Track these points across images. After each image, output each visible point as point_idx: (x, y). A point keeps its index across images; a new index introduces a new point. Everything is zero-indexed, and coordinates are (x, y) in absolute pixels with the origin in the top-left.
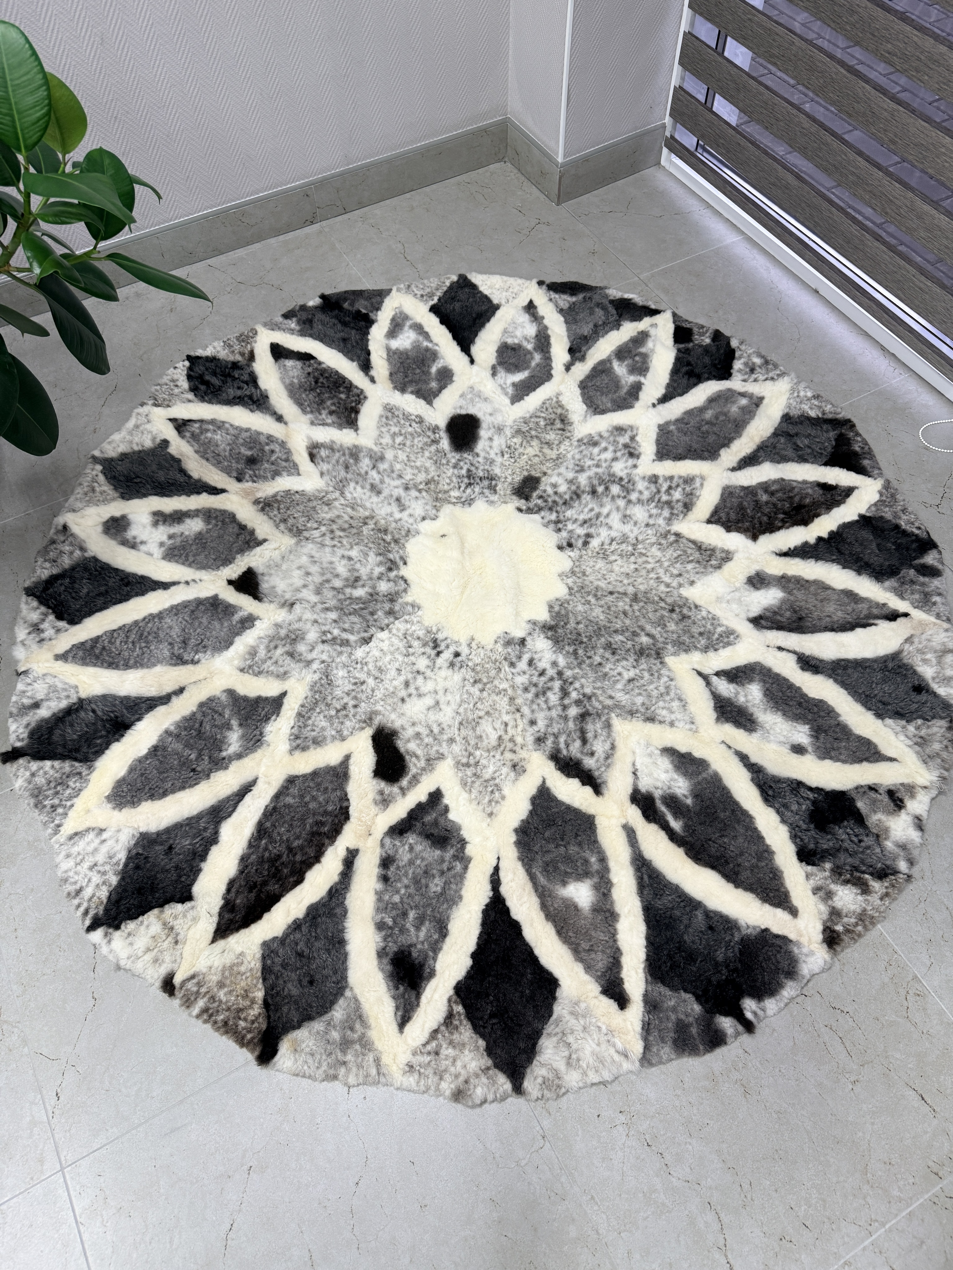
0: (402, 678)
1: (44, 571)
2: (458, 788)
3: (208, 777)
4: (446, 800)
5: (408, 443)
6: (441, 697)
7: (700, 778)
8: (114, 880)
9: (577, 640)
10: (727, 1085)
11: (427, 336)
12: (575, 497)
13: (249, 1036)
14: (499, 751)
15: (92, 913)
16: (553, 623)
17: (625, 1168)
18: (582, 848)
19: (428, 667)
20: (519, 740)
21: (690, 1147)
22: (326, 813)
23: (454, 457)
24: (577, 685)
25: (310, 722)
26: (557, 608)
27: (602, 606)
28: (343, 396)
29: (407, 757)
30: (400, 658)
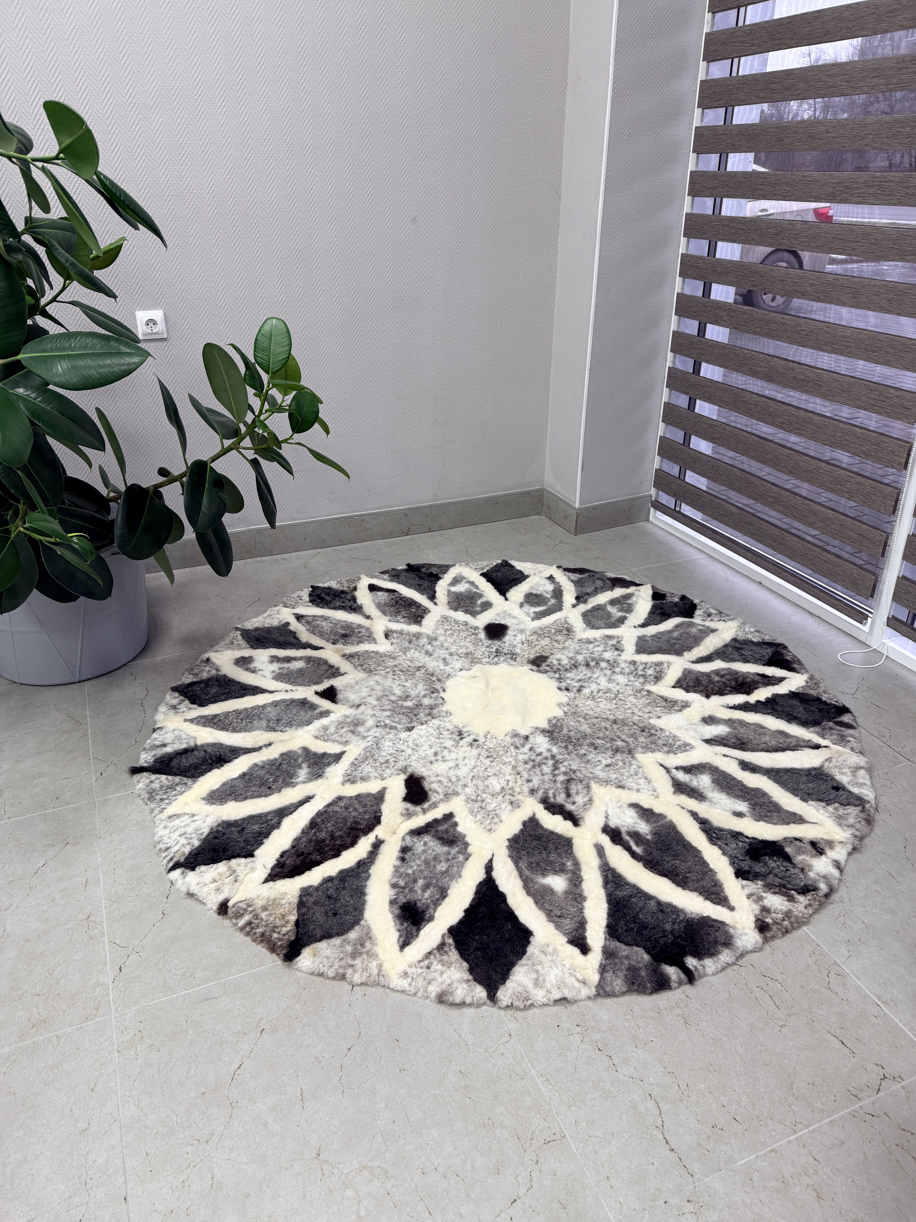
0: (433, 750)
1: (187, 679)
2: (466, 813)
3: (280, 791)
4: (457, 819)
5: (456, 634)
6: (460, 762)
7: (659, 824)
8: (197, 843)
9: (569, 740)
10: (669, 1016)
11: (477, 587)
12: (573, 667)
13: (279, 943)
14: (501, 796)
15: (175, 859)
16: (550, 729)
17: (578, 1063)
18: (560, 856)
19: (453, 745)
20: (517, 790)
21: (636, 1055)
22: (363, 819)
23: (488, 642)
24: (566, 764)
25: (360, 768)
26: (554, 722)
27: (589, 724)
28: (413, 610)
29: (430, 793)
30: (433, 739)
